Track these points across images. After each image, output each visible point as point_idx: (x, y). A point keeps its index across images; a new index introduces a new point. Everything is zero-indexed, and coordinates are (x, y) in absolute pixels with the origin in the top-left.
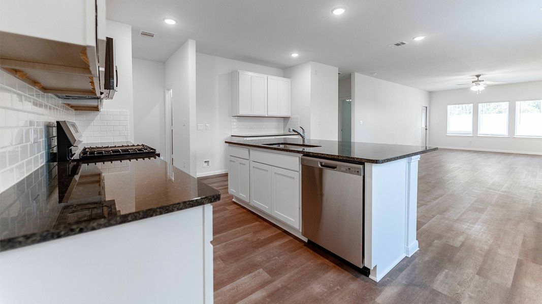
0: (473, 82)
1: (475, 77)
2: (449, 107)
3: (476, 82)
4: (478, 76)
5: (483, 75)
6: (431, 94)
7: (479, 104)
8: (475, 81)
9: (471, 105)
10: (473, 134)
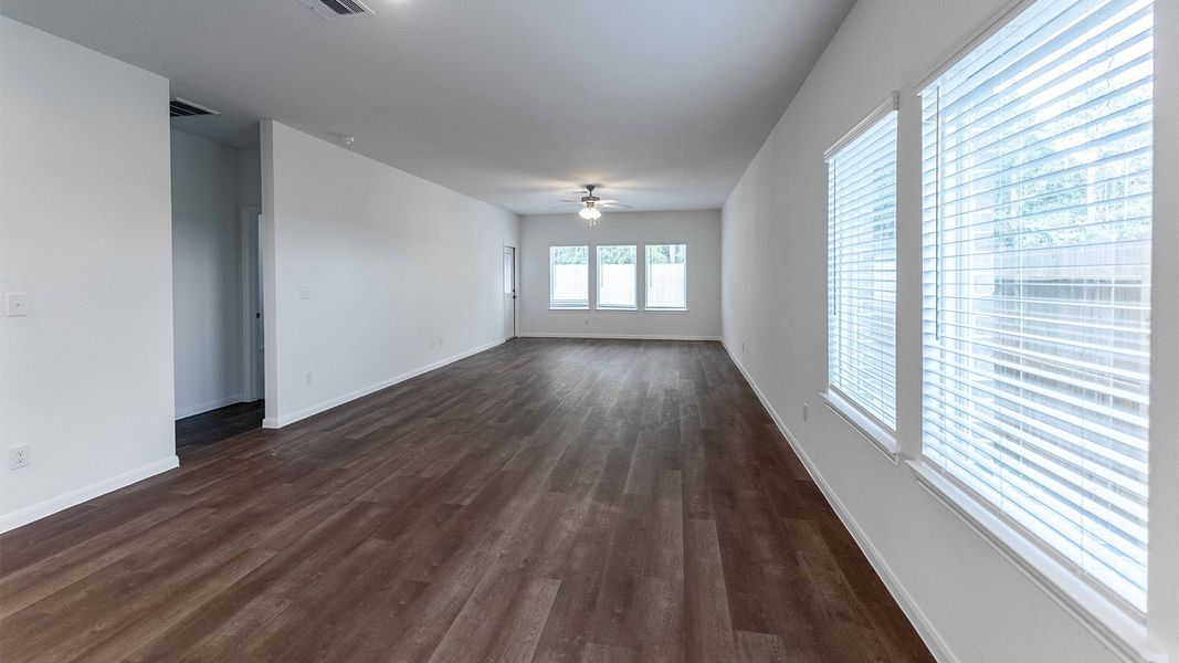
0: (583, 200)
1: (586, 190)
2: (553, 250)
3: (590, 200)
4: (591, 188)
5: (599, 186)
6: (521, 220)
7: (598, 247)
8: (588, 198)
9: (586, 248)
10: (590, 305)
